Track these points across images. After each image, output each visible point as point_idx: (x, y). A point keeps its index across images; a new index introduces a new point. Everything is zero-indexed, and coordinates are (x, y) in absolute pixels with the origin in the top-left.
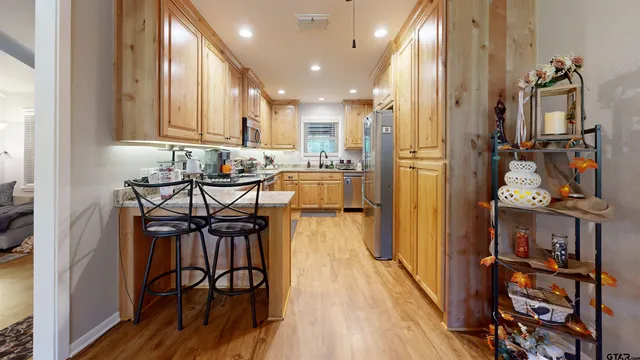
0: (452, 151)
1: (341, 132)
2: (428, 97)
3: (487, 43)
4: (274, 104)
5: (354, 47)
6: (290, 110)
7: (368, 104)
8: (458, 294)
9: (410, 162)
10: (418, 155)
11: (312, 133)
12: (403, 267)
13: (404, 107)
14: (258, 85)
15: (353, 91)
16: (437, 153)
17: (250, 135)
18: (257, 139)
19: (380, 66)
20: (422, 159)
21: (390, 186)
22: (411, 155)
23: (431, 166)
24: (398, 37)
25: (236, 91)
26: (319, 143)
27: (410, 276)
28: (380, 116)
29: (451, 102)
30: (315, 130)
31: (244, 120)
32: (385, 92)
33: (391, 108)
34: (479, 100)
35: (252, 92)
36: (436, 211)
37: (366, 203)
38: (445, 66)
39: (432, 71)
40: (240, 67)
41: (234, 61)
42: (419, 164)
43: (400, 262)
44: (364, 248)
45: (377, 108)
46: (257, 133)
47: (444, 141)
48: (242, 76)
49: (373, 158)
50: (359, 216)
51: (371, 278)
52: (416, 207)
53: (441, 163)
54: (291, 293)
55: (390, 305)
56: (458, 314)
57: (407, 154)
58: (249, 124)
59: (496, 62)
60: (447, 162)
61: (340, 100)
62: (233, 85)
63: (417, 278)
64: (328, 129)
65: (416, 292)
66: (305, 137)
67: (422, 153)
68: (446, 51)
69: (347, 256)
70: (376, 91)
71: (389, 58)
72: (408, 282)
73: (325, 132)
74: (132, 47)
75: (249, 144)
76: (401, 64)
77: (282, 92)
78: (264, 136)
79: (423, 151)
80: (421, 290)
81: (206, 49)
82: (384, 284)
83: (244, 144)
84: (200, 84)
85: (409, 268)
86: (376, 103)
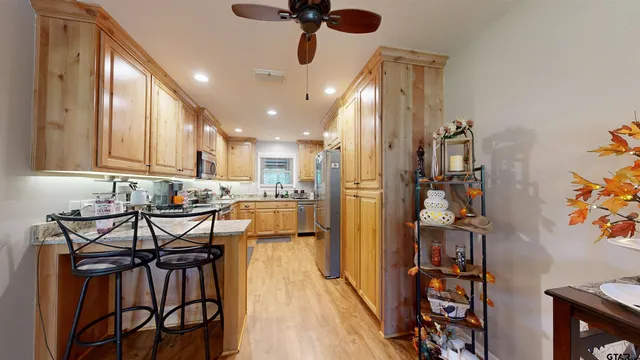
0: (386, 183)
1: (295, 166)
2: (368, 141)
3: (411, 106)
4: (229, 140)
5: (307, 99)
6: (247, 147)
7: (320, 144)
8: (392, 303)
9: (353, 192)
10: (361, 186)
11: (268, 166)
12: (348, 283)
13: (350, 147)
14: (214, 123)
15: (306, 133)
16: (375, 184)
17: (205, 167)
18: (212, 171)
19: (330, 115)
20: (363, 189)
21: (338, 213)
22: (355, 186)
23: (371, 195)
24: (344, 95)
25: (191, 127)
26: (276, 175)
27: (355, 291)
28: (330, 154)
29: (386, 146)
30: (271, 164)
31: (199, 154)
32: (334, 135)
33: (339, 148)
34: (406, 145)
35: (207, 129)
36: (375, 231)
37: (317, 228)
38: (381, 119)
39: (371, 122)
40: (194, 106)
41: (188, 100)
42: (361, 193)
43: (346, 279)
44: (316, 268)
45: (327, 148)
46: (212, 166)
47: (381, 175)
48: (197, 113)
49: (323, 189)
50: (312, 240)
51: (321, 297)
52: (359, 229)
53: (378, 192)
54: (247, 322)
55: (338, 321)
56: (391, 321)
57: (351, 185)
58: (204, 157)
59: (417, 119)
60: (383, 191)
61: (295, 140)
62: (187, 120)
63: (361, 292)
64: (284, 164)
65: (360, 306)
66: (262, 169)
67: (363, 185)
68: (382, 108)
69: (301, 278)
70: (326, 135)
71: (337, 110)
72: (353, 298)
73: (280, 166)
74: (61, 77)
75: (204, 175)
76: (346, 115)
77: (238, 130)
78: (220, 168)
79: (365, 183)
80: (363, 302)
81: (156, 88)
82: (333, 301)
83: (198, 176)
84: (149, 118)
85: (354, 284)
86: (326, 143)
